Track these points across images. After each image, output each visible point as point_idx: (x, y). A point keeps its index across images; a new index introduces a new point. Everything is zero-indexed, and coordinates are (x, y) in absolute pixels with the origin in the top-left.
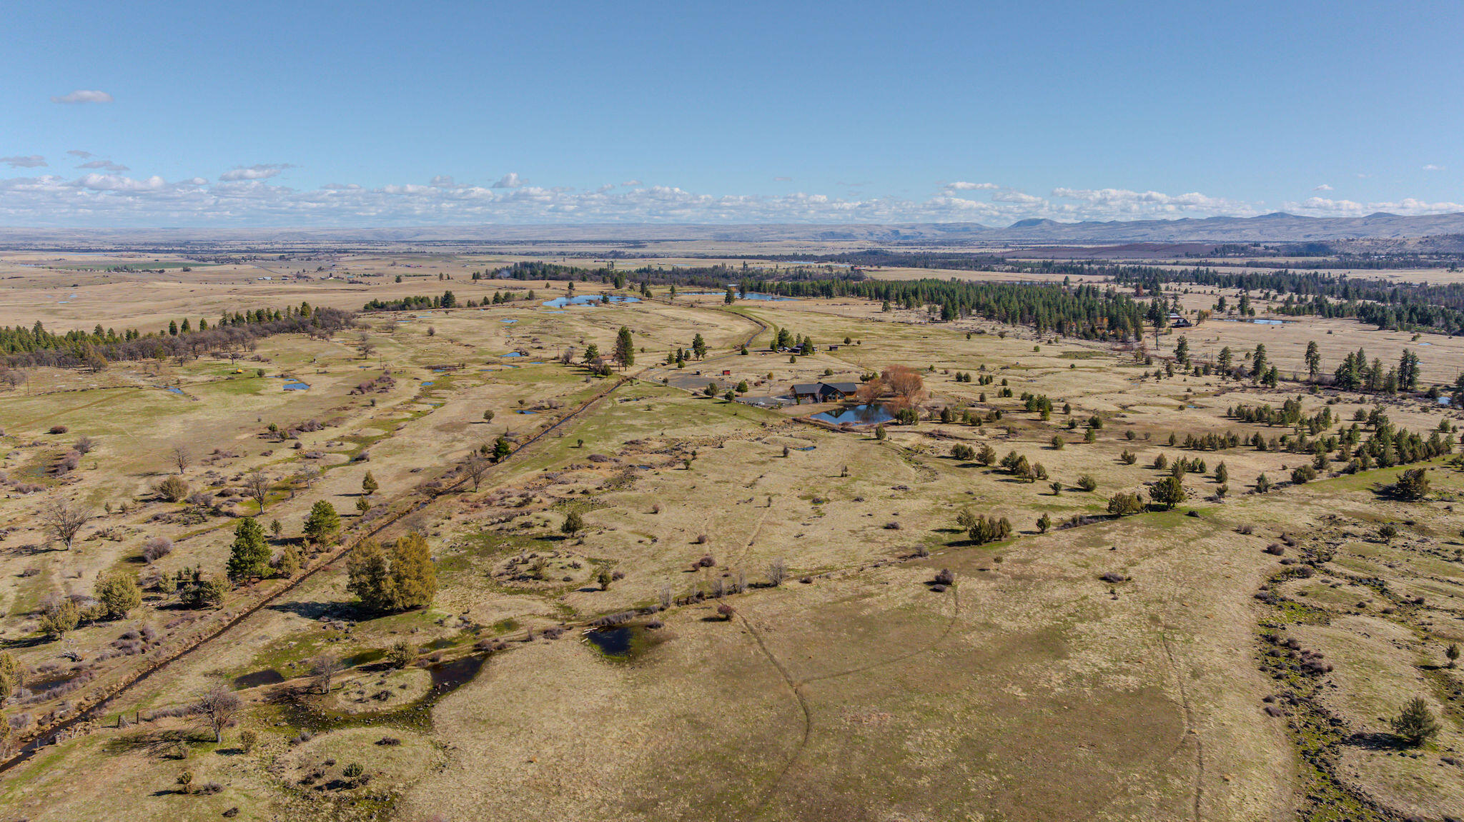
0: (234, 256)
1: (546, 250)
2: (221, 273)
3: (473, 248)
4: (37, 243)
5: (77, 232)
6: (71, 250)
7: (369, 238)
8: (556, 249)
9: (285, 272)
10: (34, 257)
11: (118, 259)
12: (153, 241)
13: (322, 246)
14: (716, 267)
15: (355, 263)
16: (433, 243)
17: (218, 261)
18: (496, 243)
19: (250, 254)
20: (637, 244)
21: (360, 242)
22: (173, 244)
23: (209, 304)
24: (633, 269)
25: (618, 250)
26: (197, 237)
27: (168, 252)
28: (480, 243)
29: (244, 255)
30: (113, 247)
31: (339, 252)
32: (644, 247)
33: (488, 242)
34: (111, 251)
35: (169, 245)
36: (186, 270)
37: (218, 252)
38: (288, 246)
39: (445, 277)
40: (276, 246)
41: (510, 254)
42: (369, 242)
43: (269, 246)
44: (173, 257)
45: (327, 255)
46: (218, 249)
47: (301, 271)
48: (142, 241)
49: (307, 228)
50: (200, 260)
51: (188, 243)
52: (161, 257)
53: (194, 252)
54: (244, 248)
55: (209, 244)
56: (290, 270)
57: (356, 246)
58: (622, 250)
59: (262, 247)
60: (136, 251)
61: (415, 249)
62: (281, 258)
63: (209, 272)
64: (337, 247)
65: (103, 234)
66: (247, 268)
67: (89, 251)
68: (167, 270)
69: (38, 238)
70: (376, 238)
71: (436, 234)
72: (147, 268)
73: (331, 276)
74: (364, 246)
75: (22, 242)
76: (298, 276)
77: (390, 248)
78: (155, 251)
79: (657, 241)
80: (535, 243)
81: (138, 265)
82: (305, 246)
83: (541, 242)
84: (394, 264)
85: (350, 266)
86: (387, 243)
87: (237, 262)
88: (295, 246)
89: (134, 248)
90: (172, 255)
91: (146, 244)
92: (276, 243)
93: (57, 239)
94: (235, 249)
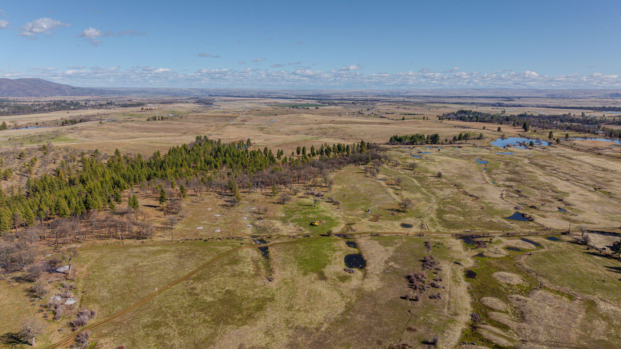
0: (336, 102)
1: (465, 101)
2: (329, 110)
3: (431, 99)
4: (272, 95)
5: (285, 90)
6: (281, 98)
7: (387, 94)
8: (470, 101)
9: (354, 110)
10: (268, 101)
11: (295, 102)
12: (308, 94)
13: (369, 98)
14: (564, 115)
15: (382, 106)
16: (414, 97)
17: (330, 104)
18: (441, 97)
19: (342, 101)
20: (509, 99)
21: (384, 96)
22: (315, 96)
23: (321, 129)
24: (516, 114)
25: (501, 102)
26: (323, 93)
27: (313, 99)
28: (434, 97)
29: (339, 101)
30: (294, 97)
31: (376, 101)
32: (513, 101)
33: (437, 97)
34: (294, 98)
35: (313, 96)
36: (317, 108)
37: (330, 99)
38: (356, 98)
39: (426, 118)
40: (352, 97)
41: (448, 103)
42: (387, 96)
43: (349, 97)
44: (313, 102)
45: (371, 102)
46: (330, 98)
47: (360, 110)
48: (305, 94)
49: (363, 90)
50: (323, 103)
51: (320, 95)
52: (310, 102)
53: (321, 100)
54: (339, 98)
55: (327, 96)
56: (356, 109)
57: (382, 98)
58: (503, 102)
59: (346, 98)
60: (302, 98)
61: (406, 100)
62: (353, 103)
63: (325, 110)
64: (375, 98)
65: (293, 91)
66: (339, 108)
67: (287, 98)
68: (310, 108)
69: (273, 93)
70: (390, 94)
71: (414, 92)
72: (303, 106)
73: (373, 114)
74: (385, 98)
75: (268, 94)
76: (359, 113)
77: (396, 99)
78: (308, 99)
79: (519, 98)
80: (459, 97)
81: (301, 105)
82: (362, 98)
83: (462, 97)
84: (398, 107)
85: (379, 108)
86: (395, 97)
87: (336, 105)
88: (358, 98)
89: (301, 97)
90: (314, 101)
91: (306, 96)
92: (352, 96)
93: (279, 93)
94: (336, 98)
